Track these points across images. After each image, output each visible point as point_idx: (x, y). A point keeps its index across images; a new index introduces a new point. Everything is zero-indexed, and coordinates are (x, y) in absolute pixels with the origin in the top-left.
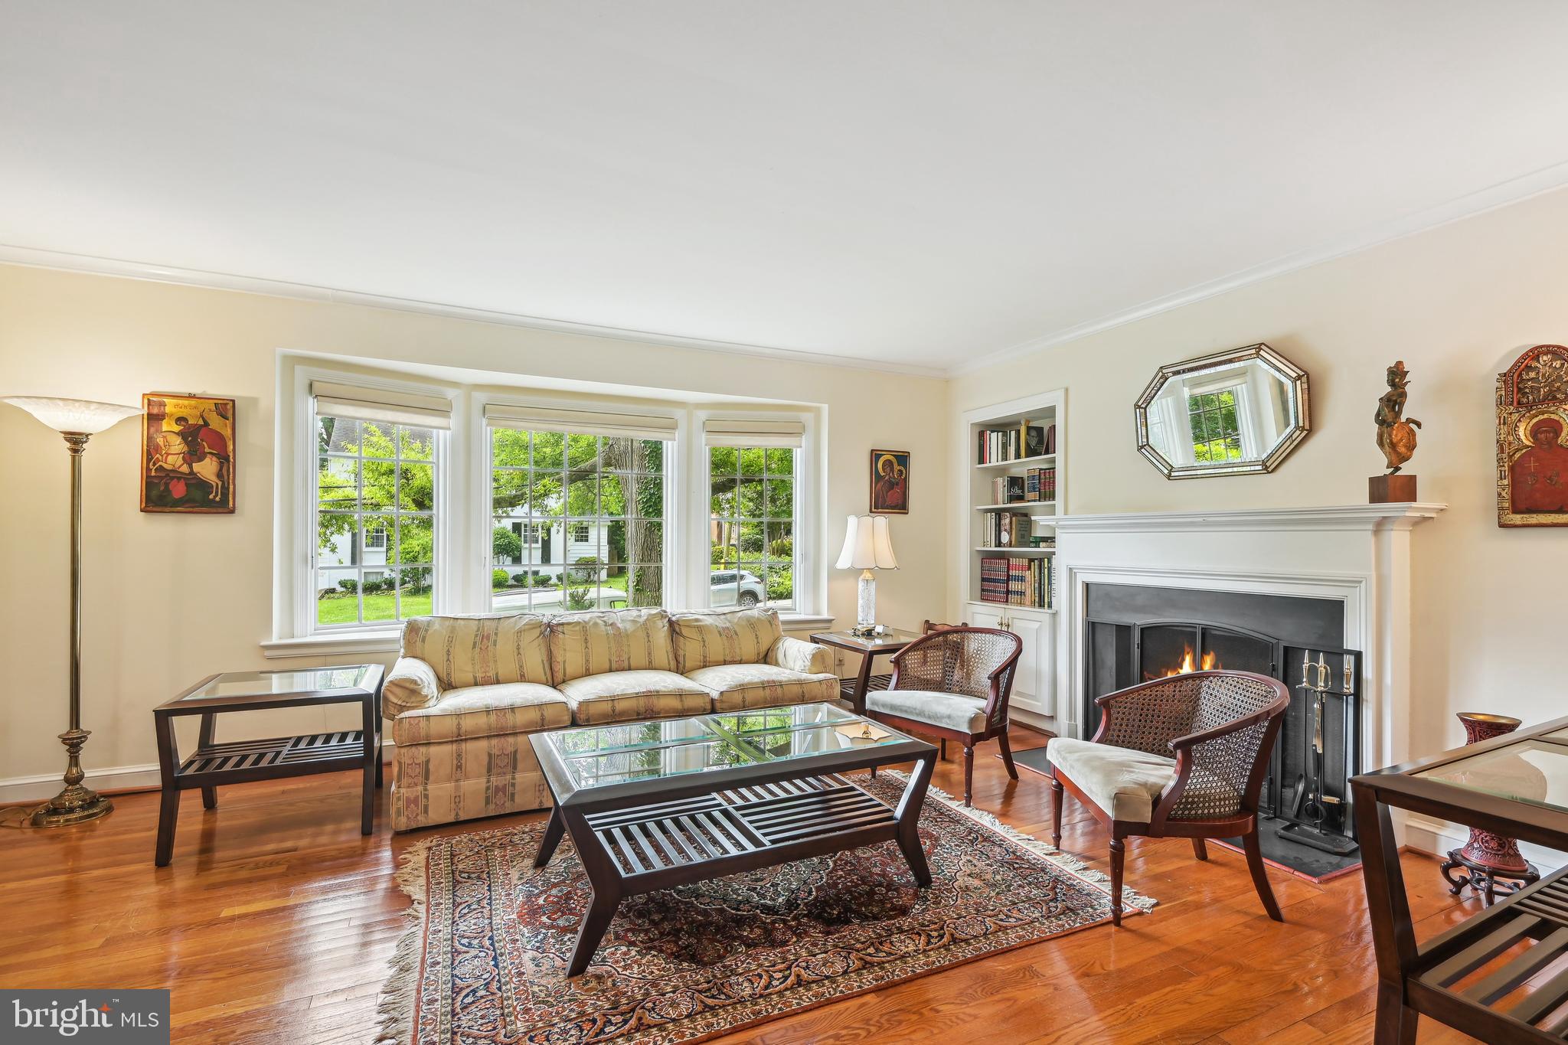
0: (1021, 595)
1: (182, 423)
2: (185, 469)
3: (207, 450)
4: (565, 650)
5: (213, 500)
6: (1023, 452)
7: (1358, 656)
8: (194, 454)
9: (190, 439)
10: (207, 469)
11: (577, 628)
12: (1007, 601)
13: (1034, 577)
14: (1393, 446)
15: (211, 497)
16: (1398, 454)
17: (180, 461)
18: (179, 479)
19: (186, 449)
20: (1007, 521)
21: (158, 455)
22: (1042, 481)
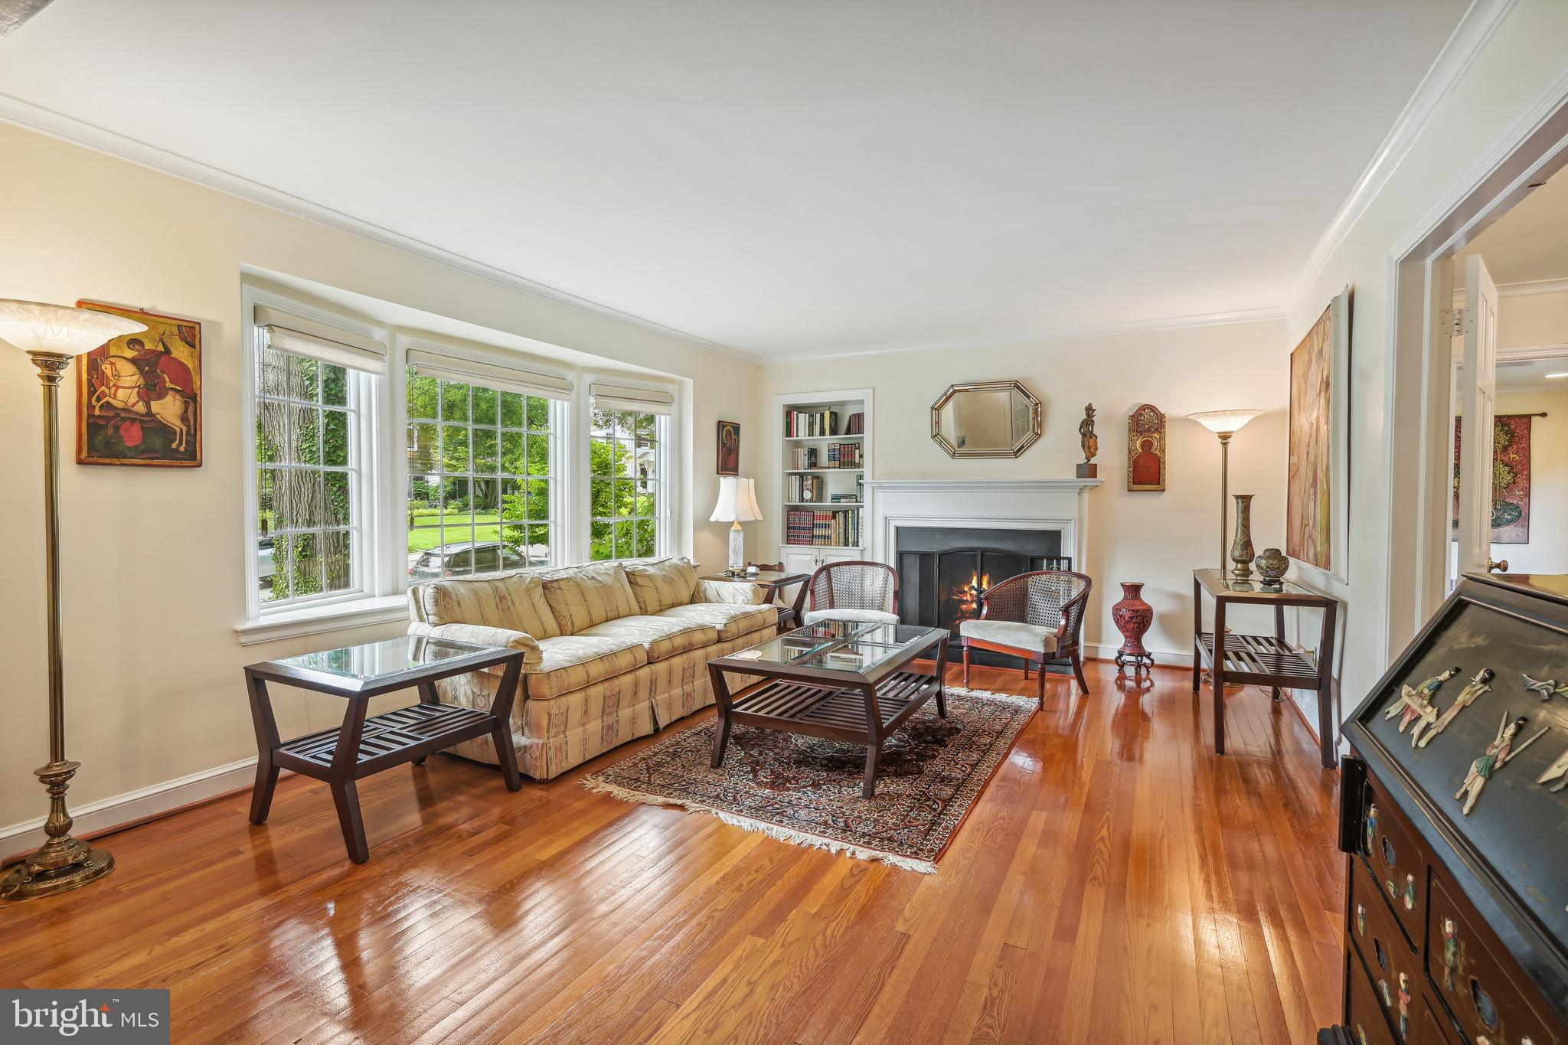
0: (825, 538)
1: (137, 347)
2: (140, 407)
3: (169, 385)
4: (567, 604)
5: (176, 451)
6: (828, 431)
7: (1069, 559)
8: (151, 390)
9: (147, 368)
10: (168, 409)
11: (571, 583)
12: (812, 544)
13: (839, 524)
14: (1089, 448)
15: (174, 446)
16: (1091, 453)
17: (134, 398)
18: (133, 420)
19: (141, 382)
20: (810, 482)
21: (103, 388)
22: (842, 453)
